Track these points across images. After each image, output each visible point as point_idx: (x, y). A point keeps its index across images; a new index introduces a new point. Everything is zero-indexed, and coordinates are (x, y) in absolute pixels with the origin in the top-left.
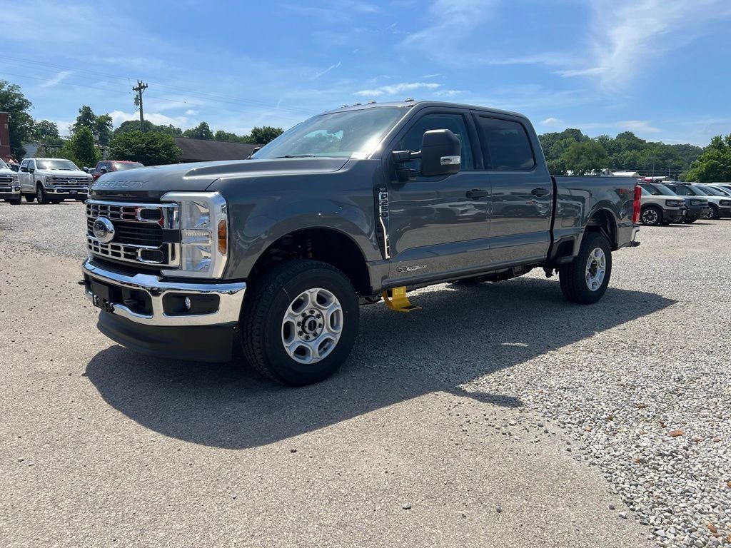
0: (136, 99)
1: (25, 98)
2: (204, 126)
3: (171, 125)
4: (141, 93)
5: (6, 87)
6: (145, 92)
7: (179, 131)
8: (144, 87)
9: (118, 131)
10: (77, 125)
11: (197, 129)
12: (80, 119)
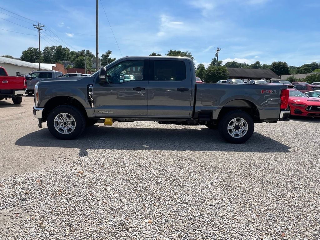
0: (216, 54)
1: (192, 56)
2: (258, 62)
3: (245, 63)
4: (218, 52)
5: (188, 53)
6: (219, 52)
7: (248, 65)
8: (219, 50)
9: (224, 66)
10: (210, 65)
11: (255, 64)
12: (212, 63)
